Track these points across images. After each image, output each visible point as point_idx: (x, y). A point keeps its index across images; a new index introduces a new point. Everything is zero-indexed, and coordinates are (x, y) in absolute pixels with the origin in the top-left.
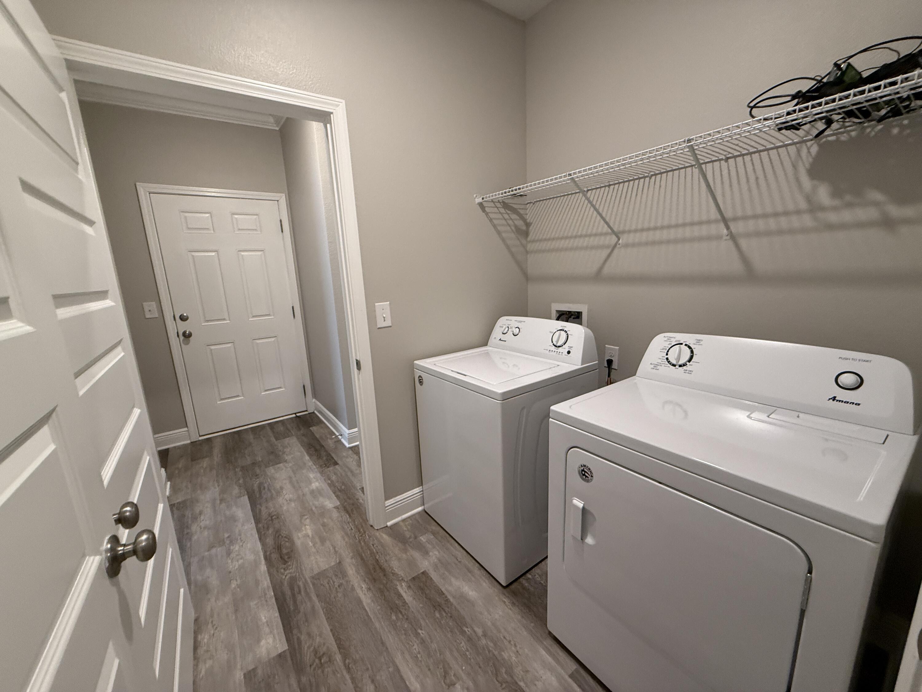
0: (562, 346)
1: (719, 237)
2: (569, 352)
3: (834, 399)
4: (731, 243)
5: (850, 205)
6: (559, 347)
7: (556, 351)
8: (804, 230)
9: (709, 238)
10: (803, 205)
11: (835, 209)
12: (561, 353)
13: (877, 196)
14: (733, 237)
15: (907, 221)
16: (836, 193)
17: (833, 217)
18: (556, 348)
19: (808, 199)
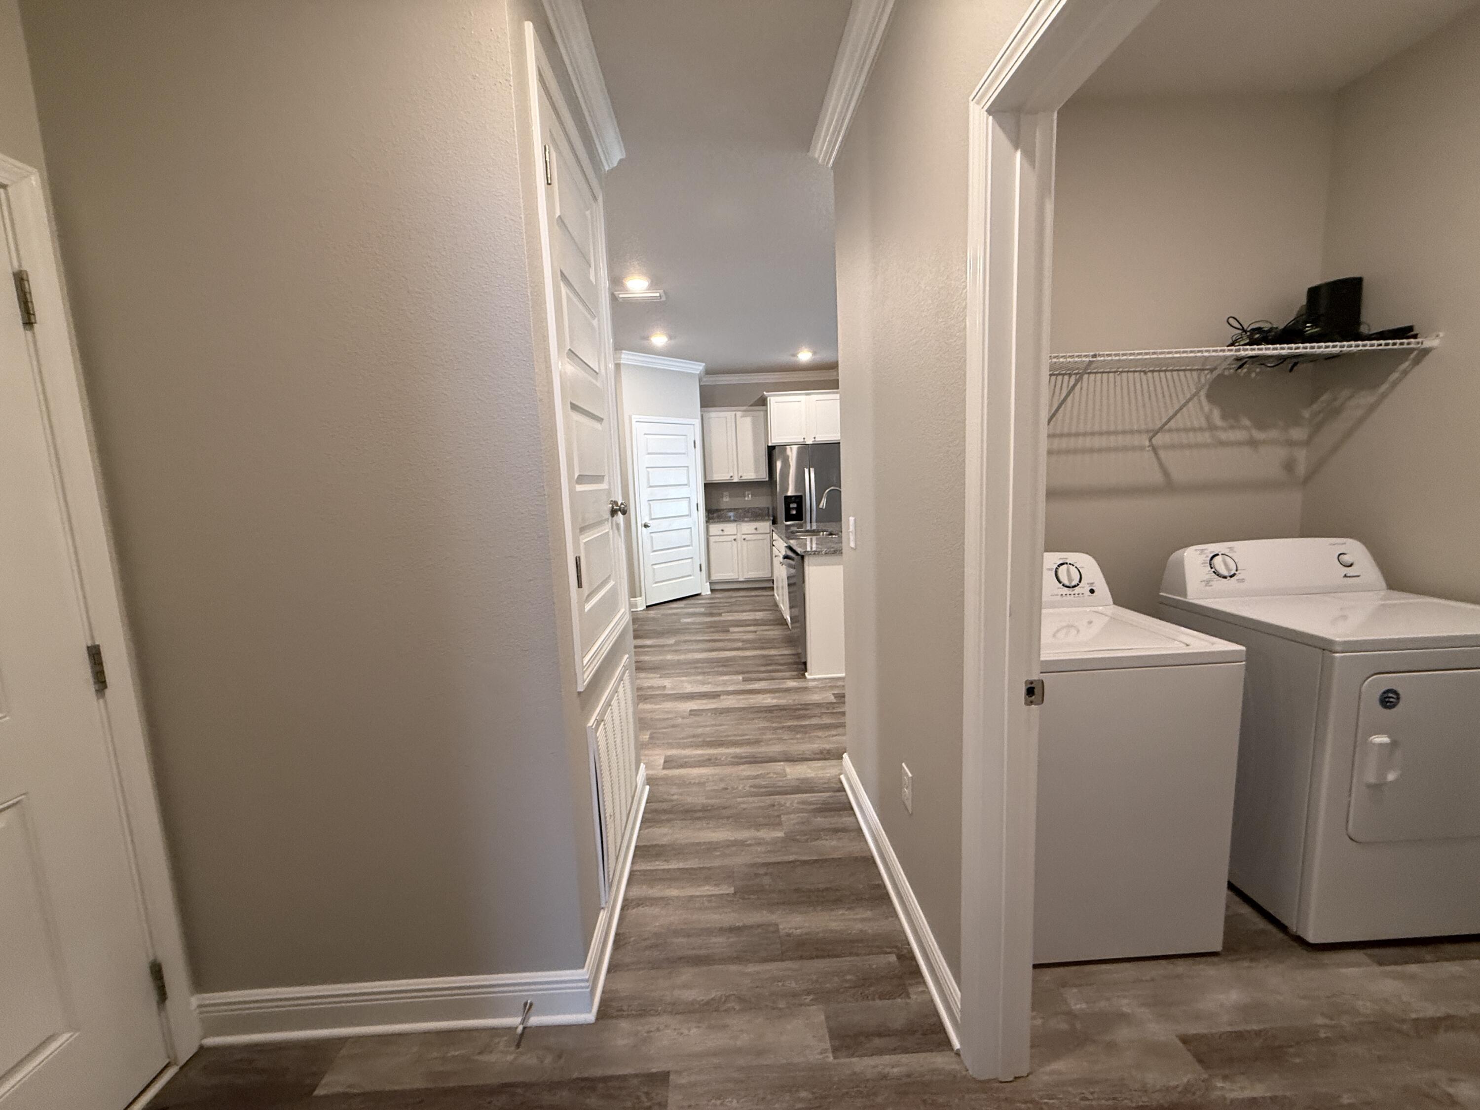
0: (1078, 585)
1: (1142, 448)
2: (1092, 591)
3: (1345, 576)
4: (1152, 454)
5: (1232, 427)
6: (1075, 586)
7: (1073, 592)
8: (1206, 446)
9: (1134, 448)
10: (1204, 423)
11: (1224, 429)
12: (1081, 595)
13: (1246, 422)
14: (1155, 449)
15: (1264, 442)
16: (1224, 417)
17: (1223, 436)
18: (1071, 589)
19: (1208, 418)
